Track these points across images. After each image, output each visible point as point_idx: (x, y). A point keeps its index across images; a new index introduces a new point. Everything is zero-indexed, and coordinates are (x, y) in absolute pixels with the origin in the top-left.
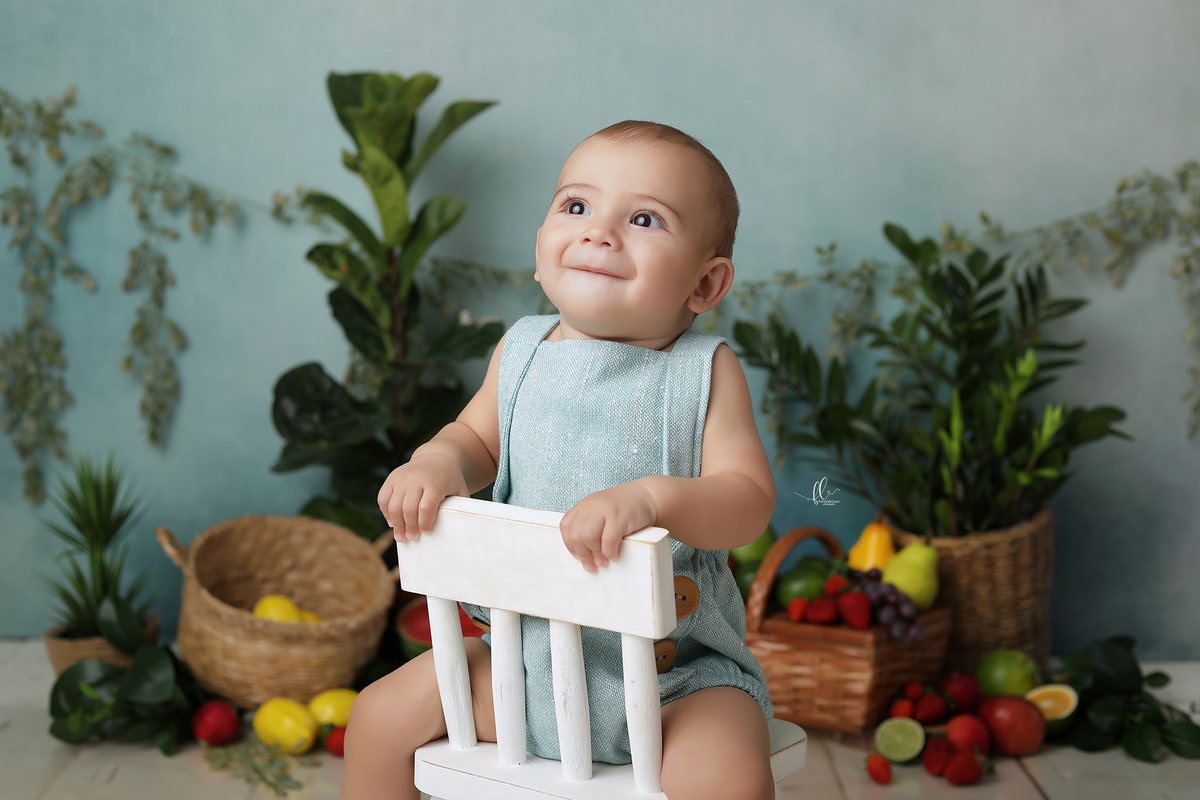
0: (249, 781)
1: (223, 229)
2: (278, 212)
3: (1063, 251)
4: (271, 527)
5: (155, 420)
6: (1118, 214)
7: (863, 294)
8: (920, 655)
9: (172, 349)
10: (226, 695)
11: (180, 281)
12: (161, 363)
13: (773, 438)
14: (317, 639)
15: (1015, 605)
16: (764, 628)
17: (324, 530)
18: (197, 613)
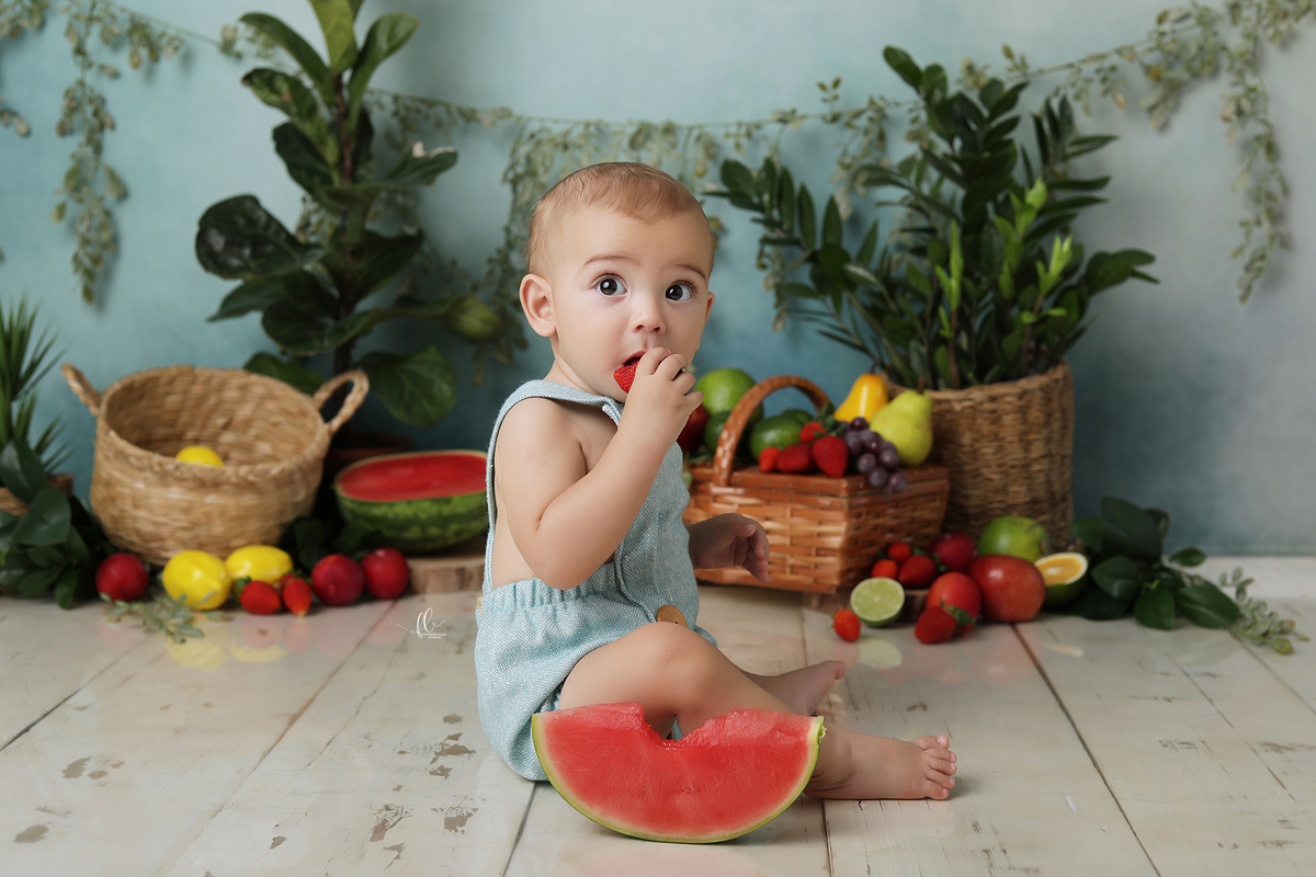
0: (148, 631)
1: (168, 65)
2: (227, 47)
3: (1097, 87)
4: (201, 379)
5: (89, 275)
6: (1159, 47)
7: (873, 135)
8: (909, 514)
9: (110, 198)
10: (137, 549)
11: (120, 124)
12: (97, 212)
13: (771, 297)
14: (236, 485)
15: (1026, 466)
16: (733, 481)
17: (261, 384)
18: (107, 458)
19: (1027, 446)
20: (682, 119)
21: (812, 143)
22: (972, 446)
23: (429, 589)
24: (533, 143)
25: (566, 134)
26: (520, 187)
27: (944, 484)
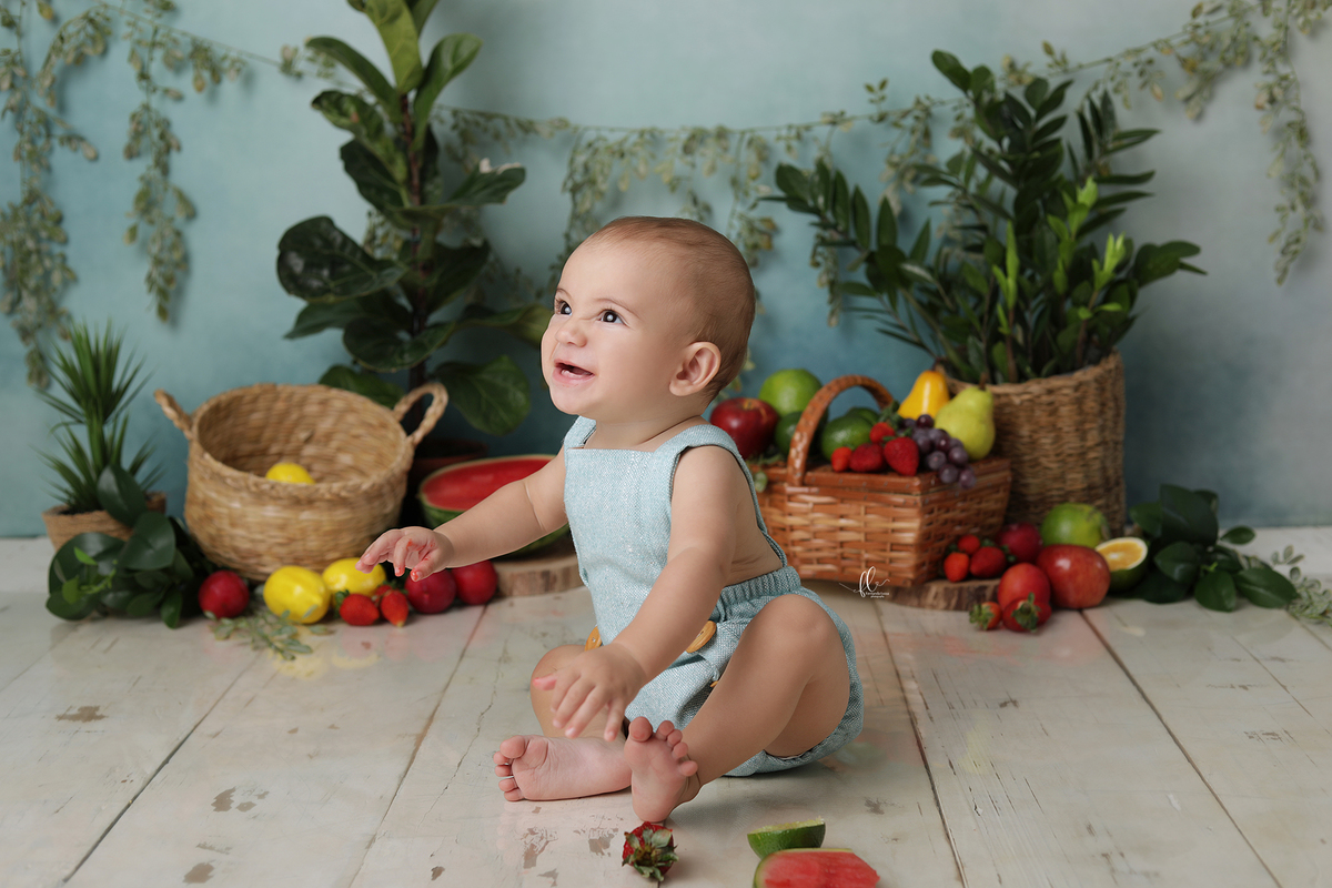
0: (256, 648)
1: (230, 86)
2: (287, 67)
3: (1135, 81)
4: (283, 396)
5: (163, 294)
6: (1194, 39)
7: (918, 135)
8: (976, 506)
9: (180, 218)
10: (236, 566)
11: (185, 145)
12: (168, 232)
13: (825, 294)
14: (329, 501)
15: (1082, 455)
16: (806, 481)
17: (340, 398)
18: (202, 479)
19: (1083, 435)
20: (734, 123)
21: (860, 142)
22: (1030, 437)
23: (515, 592)
24: (590, 151)
25: (621, 143)
26: (579, 197)
27: (1006, 475)
